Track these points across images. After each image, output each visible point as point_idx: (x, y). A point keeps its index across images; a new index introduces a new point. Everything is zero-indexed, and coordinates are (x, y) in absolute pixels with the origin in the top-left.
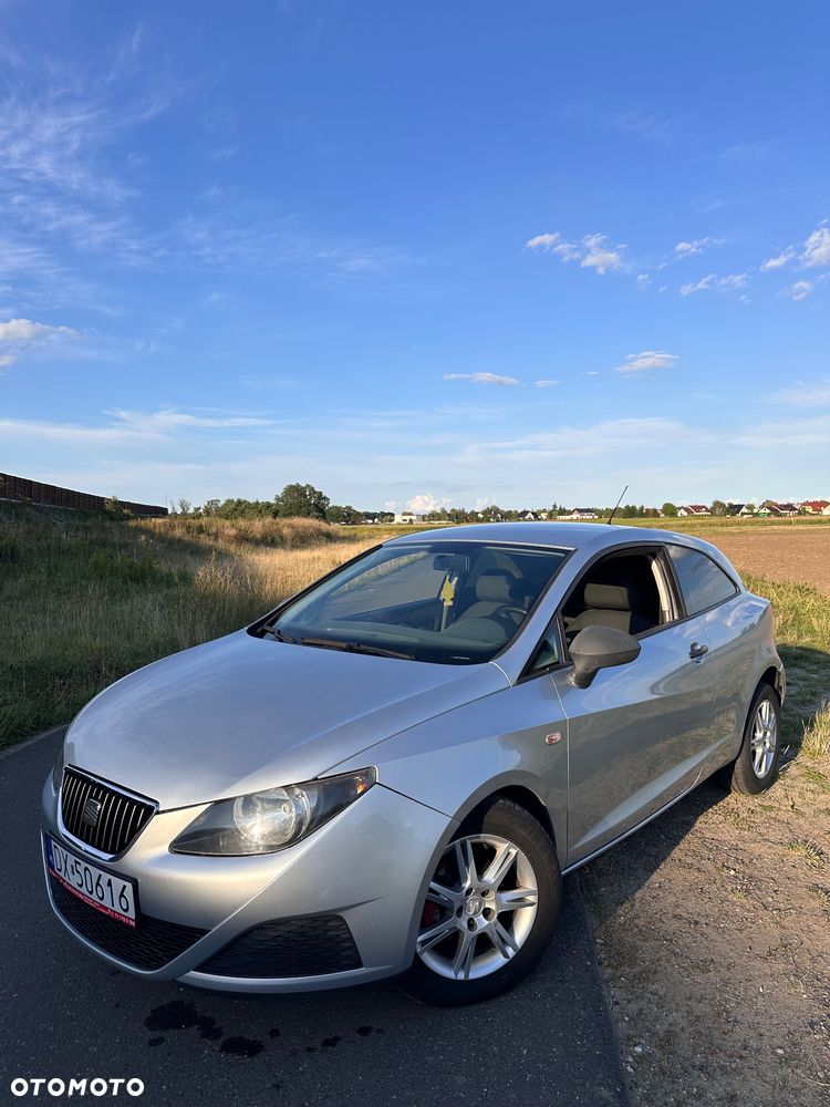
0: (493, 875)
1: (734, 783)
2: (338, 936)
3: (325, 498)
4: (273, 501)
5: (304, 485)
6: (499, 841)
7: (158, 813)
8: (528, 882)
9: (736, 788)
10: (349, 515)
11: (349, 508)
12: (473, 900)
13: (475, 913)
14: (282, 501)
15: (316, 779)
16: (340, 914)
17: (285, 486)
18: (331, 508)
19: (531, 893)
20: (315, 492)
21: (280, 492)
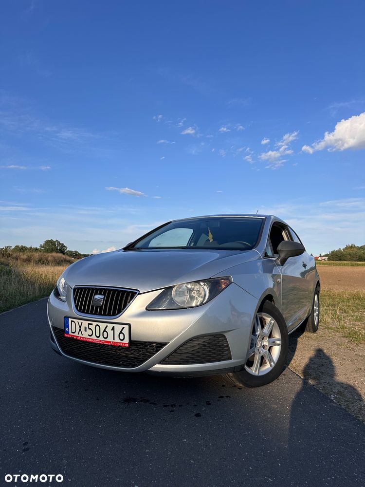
0: (266, 330)
1: (307, 327)
2: (223, 344)
3: (65, 246)
4: (38, 247)
5: (54, 240)
6: (267, 316)
7: (139, 294)
8: (277, 335)
9: (308, 329)
10: (76, 255)
11: (76, 252)
12: (260, 341)
13: (260, 347)
14: (43, 247)
15: (210, 278)
16: (224, 334)
17: (45, 240)
18: (67, 251)
19: (278, 340)
20: (60, 244)
21: (42, 243)
